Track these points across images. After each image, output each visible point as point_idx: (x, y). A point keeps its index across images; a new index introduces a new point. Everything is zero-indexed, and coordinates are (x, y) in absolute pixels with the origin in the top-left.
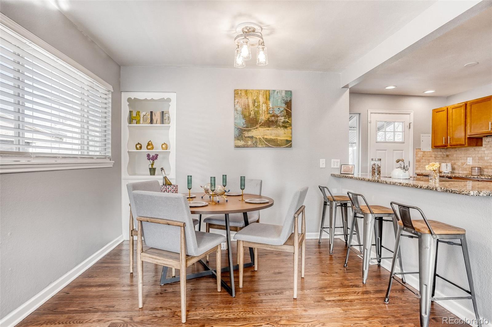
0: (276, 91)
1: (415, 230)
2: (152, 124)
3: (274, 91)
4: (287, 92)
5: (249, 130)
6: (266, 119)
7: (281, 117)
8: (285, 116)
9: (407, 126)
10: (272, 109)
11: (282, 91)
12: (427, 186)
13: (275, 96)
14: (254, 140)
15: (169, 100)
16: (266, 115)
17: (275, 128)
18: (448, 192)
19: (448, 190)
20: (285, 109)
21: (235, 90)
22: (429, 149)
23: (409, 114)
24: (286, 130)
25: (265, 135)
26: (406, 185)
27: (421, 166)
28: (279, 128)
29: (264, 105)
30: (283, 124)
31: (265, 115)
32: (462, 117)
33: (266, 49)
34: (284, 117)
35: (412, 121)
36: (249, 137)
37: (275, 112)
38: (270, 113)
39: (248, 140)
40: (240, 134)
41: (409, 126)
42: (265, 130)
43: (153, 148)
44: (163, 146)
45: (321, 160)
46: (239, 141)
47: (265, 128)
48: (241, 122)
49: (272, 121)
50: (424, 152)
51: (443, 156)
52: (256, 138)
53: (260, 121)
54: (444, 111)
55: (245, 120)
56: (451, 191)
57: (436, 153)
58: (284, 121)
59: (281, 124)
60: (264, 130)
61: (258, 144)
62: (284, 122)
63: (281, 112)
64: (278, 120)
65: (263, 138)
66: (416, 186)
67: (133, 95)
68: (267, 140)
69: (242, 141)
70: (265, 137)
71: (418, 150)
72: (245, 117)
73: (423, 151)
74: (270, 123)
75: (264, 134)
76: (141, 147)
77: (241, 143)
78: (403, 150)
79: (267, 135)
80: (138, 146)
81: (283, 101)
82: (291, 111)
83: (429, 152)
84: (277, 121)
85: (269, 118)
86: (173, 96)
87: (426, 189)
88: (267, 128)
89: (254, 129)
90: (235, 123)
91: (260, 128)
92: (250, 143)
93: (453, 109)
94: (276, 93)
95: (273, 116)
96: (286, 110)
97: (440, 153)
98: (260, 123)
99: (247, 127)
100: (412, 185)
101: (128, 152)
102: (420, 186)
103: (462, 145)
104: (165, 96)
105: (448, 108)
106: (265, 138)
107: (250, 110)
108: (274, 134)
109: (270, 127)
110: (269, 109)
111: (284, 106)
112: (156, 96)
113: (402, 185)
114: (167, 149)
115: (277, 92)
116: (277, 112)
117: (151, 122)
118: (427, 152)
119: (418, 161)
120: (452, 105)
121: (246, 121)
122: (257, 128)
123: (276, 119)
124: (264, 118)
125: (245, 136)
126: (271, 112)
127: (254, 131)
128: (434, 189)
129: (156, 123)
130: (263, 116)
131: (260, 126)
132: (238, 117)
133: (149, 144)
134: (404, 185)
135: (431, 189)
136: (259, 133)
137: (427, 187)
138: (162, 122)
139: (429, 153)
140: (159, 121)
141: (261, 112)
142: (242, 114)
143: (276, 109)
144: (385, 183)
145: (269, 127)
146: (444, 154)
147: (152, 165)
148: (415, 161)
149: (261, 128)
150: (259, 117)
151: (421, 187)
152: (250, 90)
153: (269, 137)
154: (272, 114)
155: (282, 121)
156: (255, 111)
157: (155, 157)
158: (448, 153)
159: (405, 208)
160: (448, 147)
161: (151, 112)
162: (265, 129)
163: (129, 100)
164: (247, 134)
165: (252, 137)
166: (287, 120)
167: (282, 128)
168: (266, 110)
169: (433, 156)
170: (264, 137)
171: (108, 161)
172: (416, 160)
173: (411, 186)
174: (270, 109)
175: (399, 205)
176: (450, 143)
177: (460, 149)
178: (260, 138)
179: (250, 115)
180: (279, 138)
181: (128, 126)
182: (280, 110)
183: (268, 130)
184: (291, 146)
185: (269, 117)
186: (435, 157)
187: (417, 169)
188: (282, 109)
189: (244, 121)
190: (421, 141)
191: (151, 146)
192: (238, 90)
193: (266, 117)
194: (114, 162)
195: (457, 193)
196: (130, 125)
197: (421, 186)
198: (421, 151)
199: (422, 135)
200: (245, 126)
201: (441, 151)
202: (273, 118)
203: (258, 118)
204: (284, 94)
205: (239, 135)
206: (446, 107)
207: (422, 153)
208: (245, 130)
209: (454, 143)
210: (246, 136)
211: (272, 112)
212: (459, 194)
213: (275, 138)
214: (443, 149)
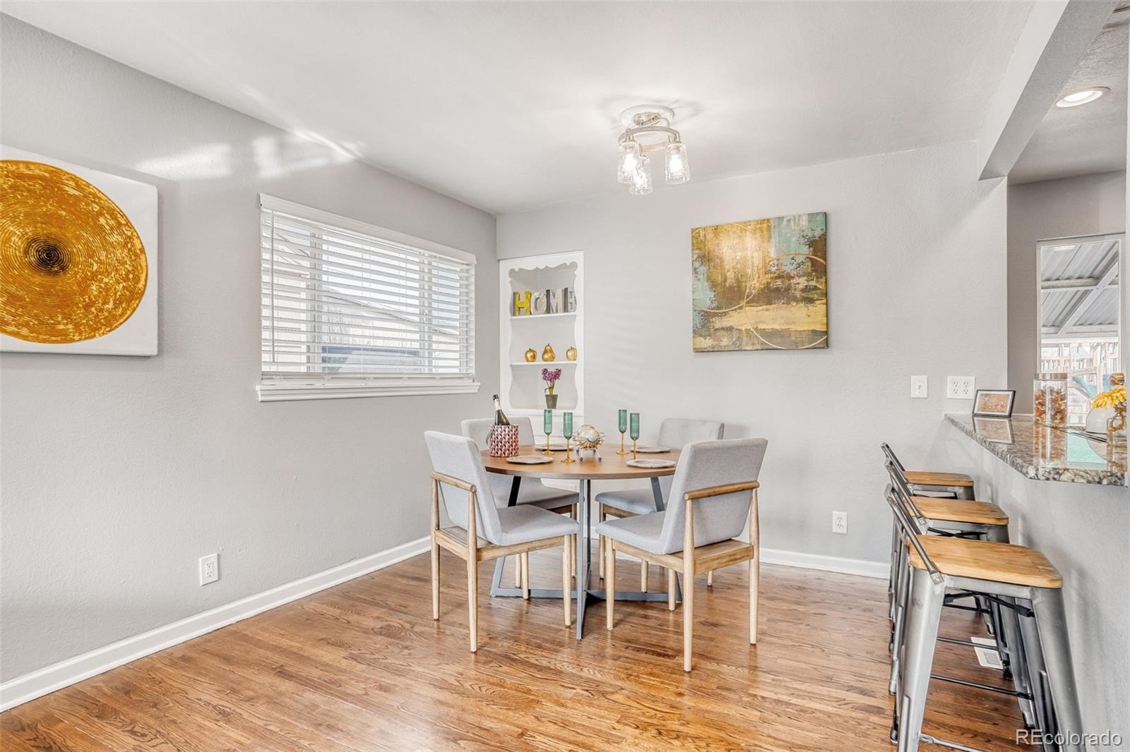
0: (785, 219)
2: (549, 313)
3: (781, 219)
4: (812, 216)
5: (725, 312)
6: (762, 286)
7: (800, 277)
8: (809, 275)
10: (775, 262)
11: (799, 216)
13: (783, 231)
14: (735, 334)
15: (574, 265)
16: (761, 276)
17: (783, 303)
20: (808, 258)
21: (693, 230)
24: (811, 308)
25: (760, 322)
28: (795, 304)
29: (756, 254)
30: (803, 294)
31: (759, 277)
33: (683, 147)
34: (805, 278)
36: (723, 329)
37: (784, 268)
38: (770, 272)
39: (724, 336)
40: (705, 322)
42: (760, 311)
43: (553, 358)
44: (570, 354)
45: (912, 377)
46: (702, 339)
47: (761, 306)
48: (707, 298)
49: (778, 289)
52: (740, 330)
53: (748, 291)
55: (715, 291)
58: (806, 286)
59: (798, 294)
60: (757, 311)
61: (744, 343)
62: (806, 289)
63: (799, 267)
64: (790, 284)
65: (756, 329)
67: (518, 264)
68: (763, 333)
69: (708, 338)
70: (761, 326)
72: (714, 285)
74: (773, 293)
75: (758, 320)
76: (534, 357)
77: (706, 343)
79: (763, 322)
80: (529, 355)
81: (802, 240)
82: (825, 260)
84: (788, 289)
85: (768, 284)
86: (578, 257)
88: (765, 307)
89: (736, 310)
90: (694, 300)
91: (747, 308)
92: (725, 341)
94: (785, 222)
95: (780, 277)
96: (812, 260)
98: (748, 296)
99: (718, 308)
101: (511, 366)
104: (567, 258)
106: (760, 329)
107: (725, 269)
108: (782, 317)
109: (771, 304)
110: (770, 261)
111: (806, 250)
112: (552, 261)
114: (575, 360)
115: (789, 221)
116: (789, 268)
117: (548, 311)
121: (717, 294)
122: (741, 308)
123: (787, 282)
124: (757, 285)
125: (714, 327)
126: (773, 269)
127: (735, 314)
129: (557, 312)
130: (754, 279)
131: (748, 303)
132: (700, 286)
133: (546, 352)
136: (745, 318)
138: (566, 310)
140: (561, 306)
141: (749, 271)
142: (709, 279)
143: (786, 260)
145: (769, 303)
147: (551, 388)
149: (751, 306)
150: (746, 282)
152: (723, 226)
153: (768, 326)
154: (775, 273)
155: (801, 286)
156: (736, 270)
157: (557, 375)
161: (547, 291)
162: (760, 308)
163: (512, 272)
164: (718, 323)
165: (730, 329)
166: (813, 283)
167: (802, 304)
168: (761, 266)
170: (757, 327)
171: (469, 382)
174: (771, 263)
178: (748, 331)
179: (725, 280)
180: (793, 328)
181: (511, 320)
182: (795, 263)
183: (767, 310)
184: (827, 344)
185: (769, 280)
188: (800, 259)
189: (712, 295)
191: (549, 355)
192: (698, 228)
193: (762, 280)
194: (479, 384)
196: (514, 317)
200: (714, 305)
202: (779, 282)
203: (744, 284)
204: (804, 223)
205: (703, 326)
208: (715, 315)
210: (717, 327)
211: (776, 268)
213: (783, 327)
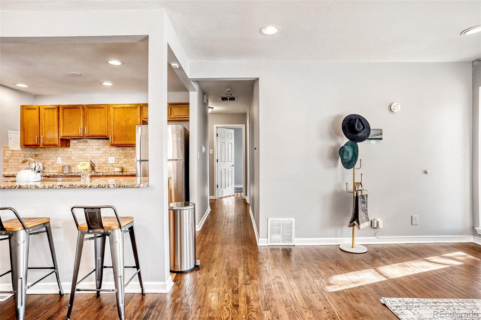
1: (104, 229)
12: (97, 185)
18: (121, 187)
19: (121, 186)
22: (18, 147)
26: (71, 187)
27: (10, 166)
32: (55, 119)
51: (32, 155)
54: (36, 109)
56: (123, 186)
57: (25, 152)
66: (85, 186)
71: (6, 149)
73: (11, 150)
83: (18, 151)
87: (97, 188)
93: (45, 109)
97: (29, 152)
100: (79, 186)
102: (89, 185)
103: (55, 146)
105: (39, 108)
113: (65, 188)
118: (16, 151)
119: (6, 161)
120: (45, 106)
128: (107, 187)
134: (67, 187)
135: (103, 187)
137: (99, 186)
144: (34, 187)
146: (33, 153)
151: (91, 187)
158: (37, 153)
159: (94, 209)
160: (41, 146)
169: (22, 155)
173: (77, 187)
175: (85, 208)
176: (43, 142)
177: (49, 149)
186: (24, 157)
187: (4, 170)
190: (9, 138)
195: (129, 188)
197: (91, 185)
198: (9, 150)
199: (9, 131)
206: (37, 106)
209: (47, 143)
212: (131, 188)
214: (32, 148)
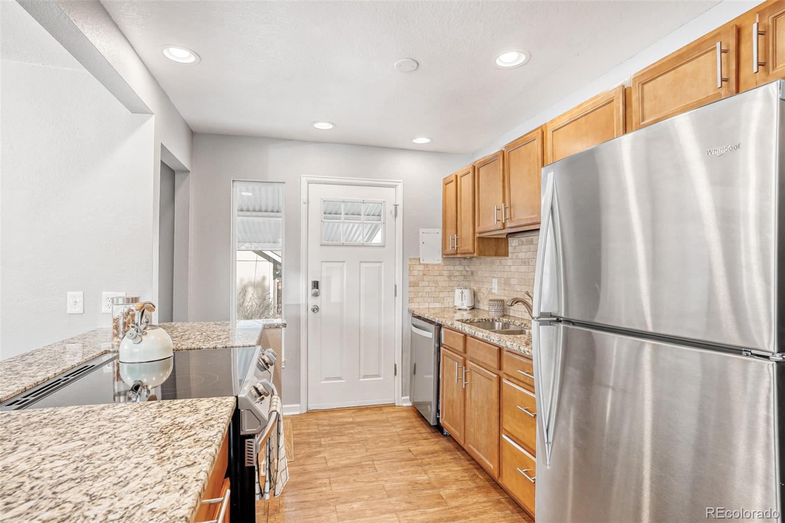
9: (391, 212)
22: (438, 259)
23: (395, 187)
27: (420, 294)
35: (400, 202)
41: (393, 213)
50: (426, 265)
51: (465, 273)
54: (453, 180)
57: (451, 268)
71: (414, 262)
73: (424, 264)
78: (382, 262)
83: (438, 265)
105: (456, 177)
118: (434, 265)
119: (414, 285)
120: (462, 169)
139: (436, 268)
146: (468, 269)
148: (408, 285)
169: (446, 273)
172: (410, 282)
177: (485, 261)
186: (448, 277)
187: (411, 300)
190: (421, 242)
198: (420, 264)
199: (422, 230)
201: (460, 264)
206: (455, 174)
207: (421, 268)
209: (463, 248)
